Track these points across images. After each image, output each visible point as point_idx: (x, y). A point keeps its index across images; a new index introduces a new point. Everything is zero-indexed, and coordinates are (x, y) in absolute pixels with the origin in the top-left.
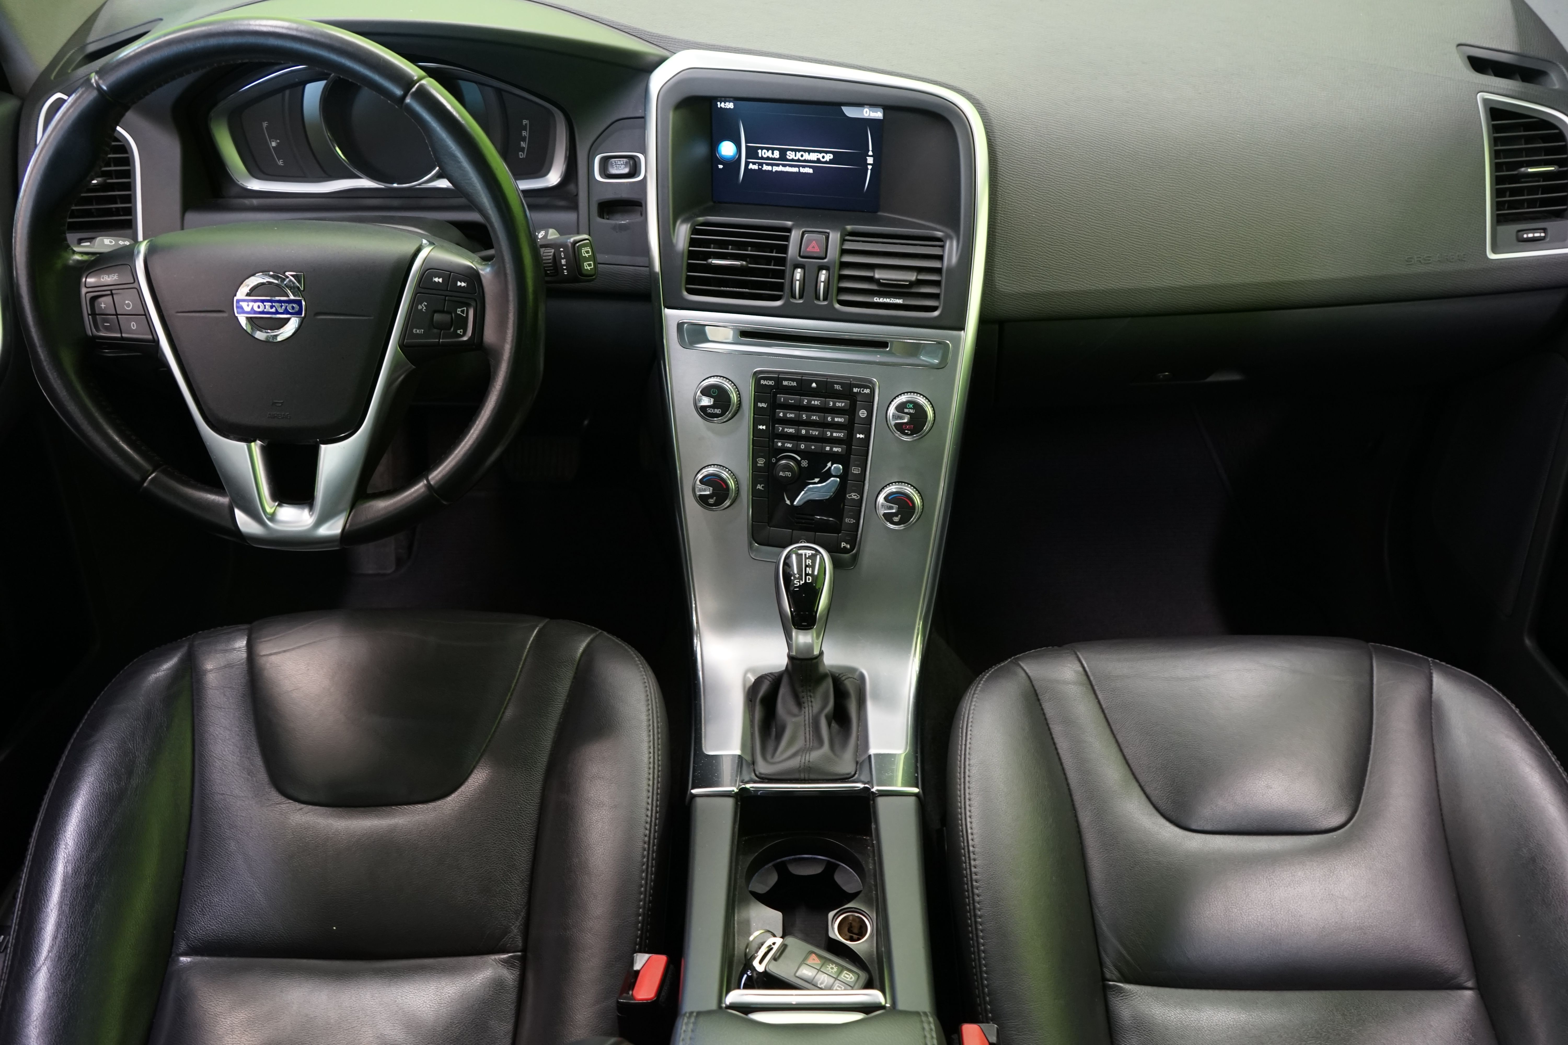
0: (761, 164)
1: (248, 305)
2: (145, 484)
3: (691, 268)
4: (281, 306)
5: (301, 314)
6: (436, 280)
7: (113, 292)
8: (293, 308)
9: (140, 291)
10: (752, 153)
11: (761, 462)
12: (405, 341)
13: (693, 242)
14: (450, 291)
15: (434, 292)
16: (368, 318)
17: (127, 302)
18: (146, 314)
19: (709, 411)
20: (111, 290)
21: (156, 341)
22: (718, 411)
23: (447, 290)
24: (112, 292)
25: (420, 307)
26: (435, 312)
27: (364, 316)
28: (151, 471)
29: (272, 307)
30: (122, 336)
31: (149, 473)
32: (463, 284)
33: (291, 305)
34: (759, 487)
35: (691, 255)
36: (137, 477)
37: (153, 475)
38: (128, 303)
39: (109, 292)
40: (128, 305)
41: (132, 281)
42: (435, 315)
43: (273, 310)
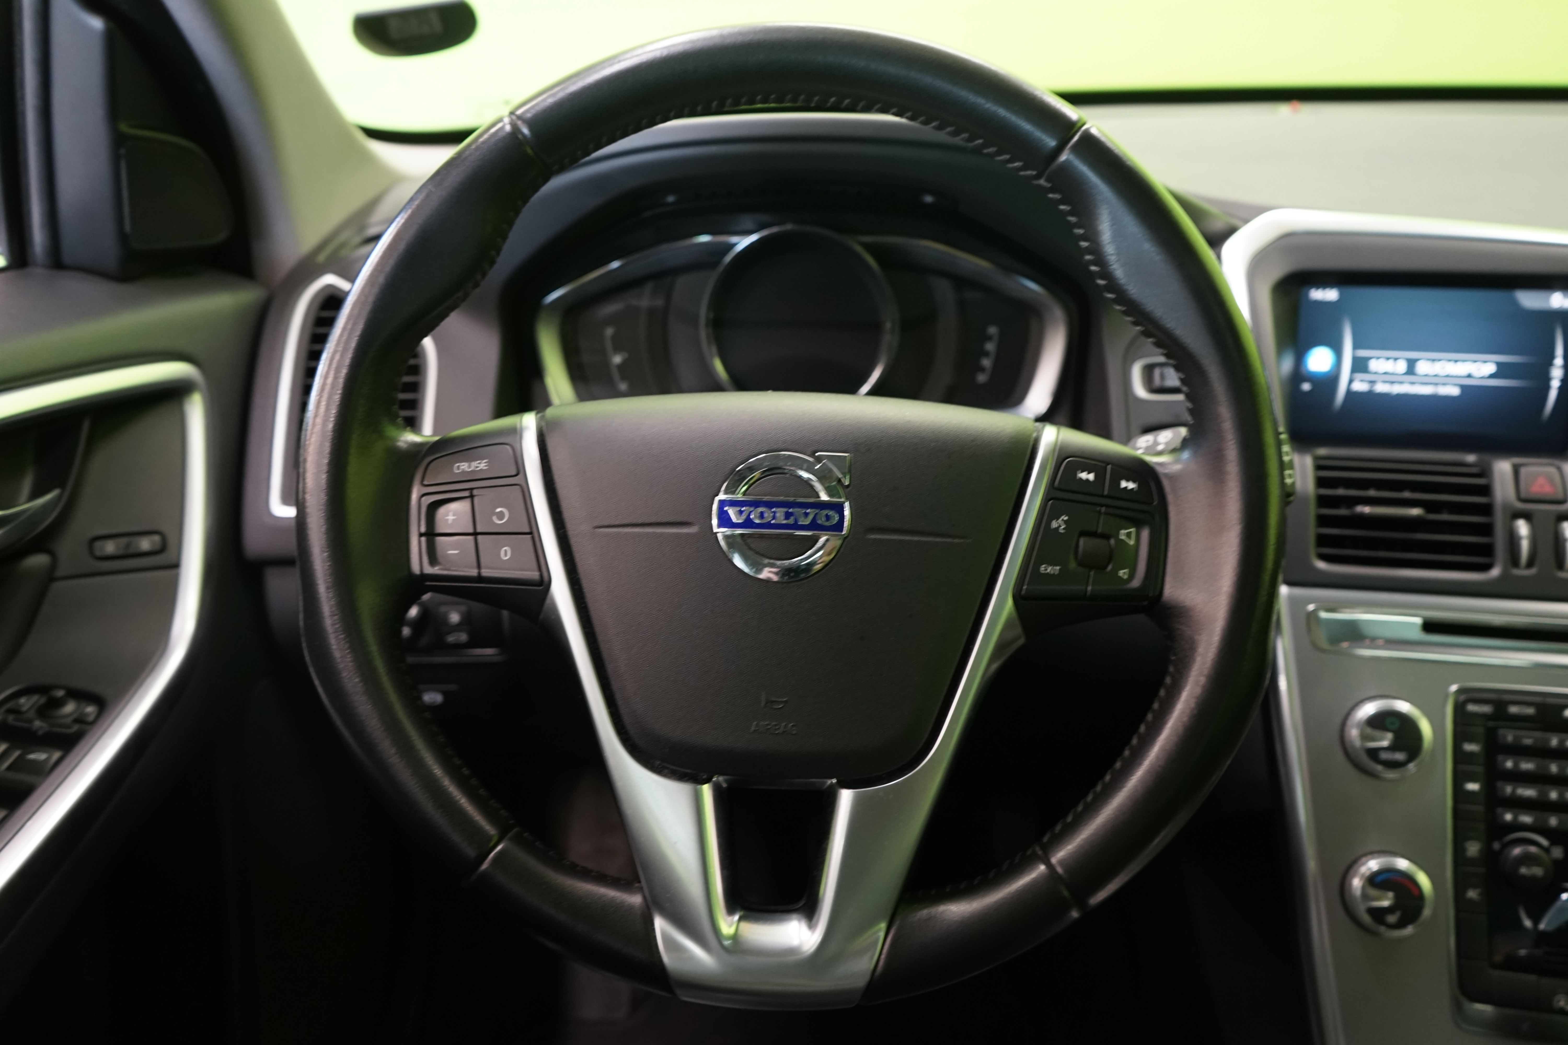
0: (1372, 382)
1: (741, 512)
2: (485, 866)
3: (1322, 520)
4: (806, 514)
5: (842, 531)
6: (1084, 475)
7: (475, 492)
8: (828, 518)
9: (526, 490)
10: (1359, 366)
11: (1473, 849)
12: (1025, 587)
13: (1321, 482)
14: (1108, 497)
15: (1080, 497)
16: (962, 541)
17: (498, 510)
18: (533, 533)
19: (1384, 756)
20: (471, 489)
21: (544, 584)
22: (1400, 756)
23: (1102, 496)
24: (471, 493)
25: (1054, 524)
26: (1084, 534)
27: (955, 537)
28: (495, 839)
29: (788, 516)
30: (479, 573)
31: (492, 844)
32: (1131, 485)
33: (825, 512)
34: (1472, 894)
35: (1322, 501)
36: (471, 852)
37: (499, 847)
38: (501, 512)
39: (467, 494)
40: (501, 516)
41: (514, 473)
42: (1082, 541)
43: (791, 521)
